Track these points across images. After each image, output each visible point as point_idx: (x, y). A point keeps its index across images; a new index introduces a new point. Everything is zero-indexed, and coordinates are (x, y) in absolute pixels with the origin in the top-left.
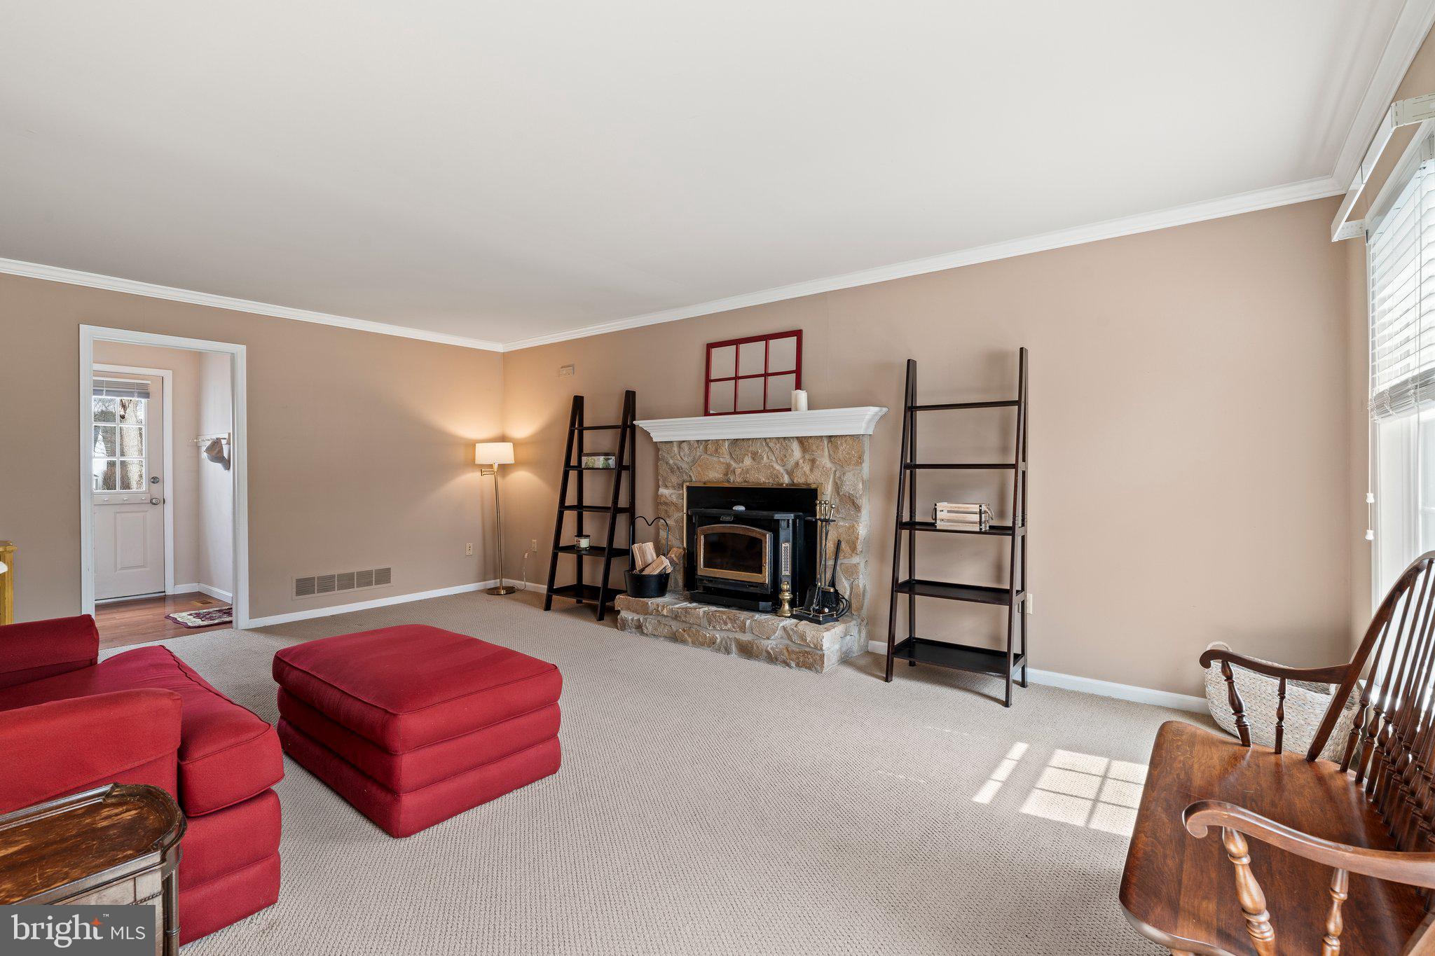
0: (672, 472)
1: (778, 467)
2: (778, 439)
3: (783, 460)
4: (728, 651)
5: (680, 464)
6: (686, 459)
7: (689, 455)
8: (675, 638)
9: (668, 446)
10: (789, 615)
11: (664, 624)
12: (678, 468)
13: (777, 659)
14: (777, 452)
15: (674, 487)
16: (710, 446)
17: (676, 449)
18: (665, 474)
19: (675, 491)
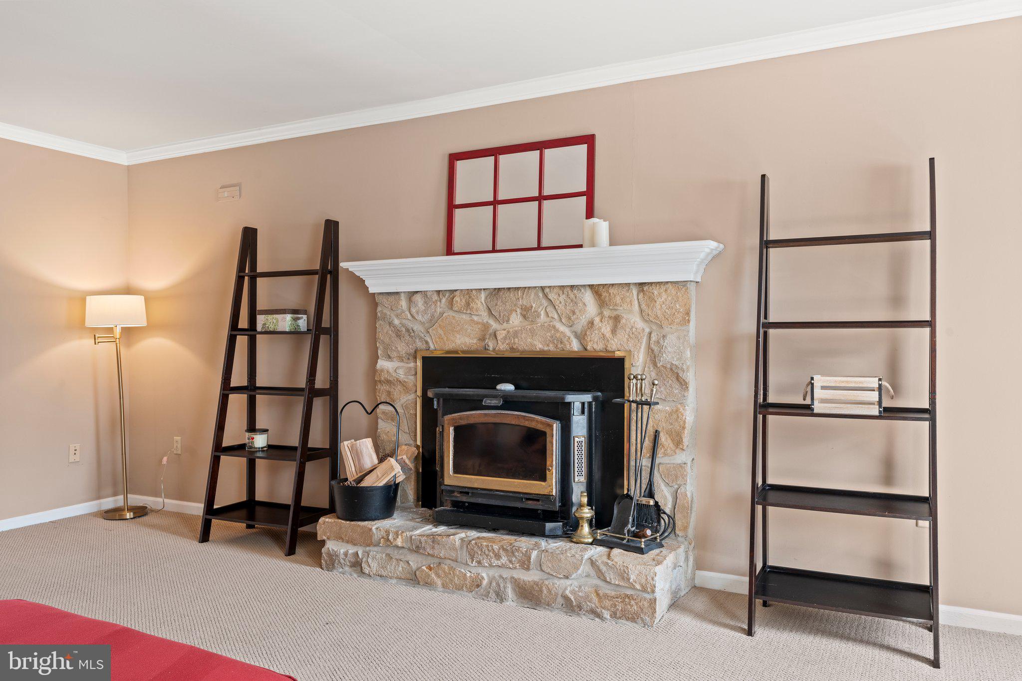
0: (399, 335)
1: (562, 328)
2: (562, 287)
3: (570, 318)
4: (500, 597)
5: (410, 325)
6: (419, 318)
7: (425, 312)
8: (414, 579)
9: (392, 298)
10: (590, 540)
11: (397, 560)
12: (408, 330)
13: (580, 607)
14: (561, 308)
15: (401, 359)
16: (457, 299)
17: (404, 303)
18: (387, 340)
19: (402, 364)
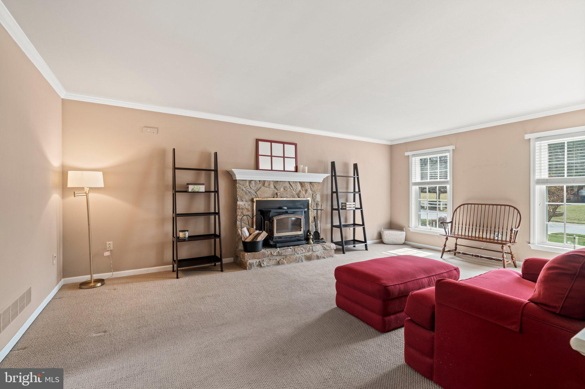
0: (246, 194)
1: (294, 192)
2: (294, 182)
4: (302, 261)
5: (250, 190)
6: (253, 188)
7: (255, 186)
8: (278, 263)
9: (244, 182)
12: (249, 192)
13: (320, 257)
14: (293, 187)
15: (246, 201)
16: (266, 183)
17: (247, 183)
18: (242, 195)
19: (246, 203)
